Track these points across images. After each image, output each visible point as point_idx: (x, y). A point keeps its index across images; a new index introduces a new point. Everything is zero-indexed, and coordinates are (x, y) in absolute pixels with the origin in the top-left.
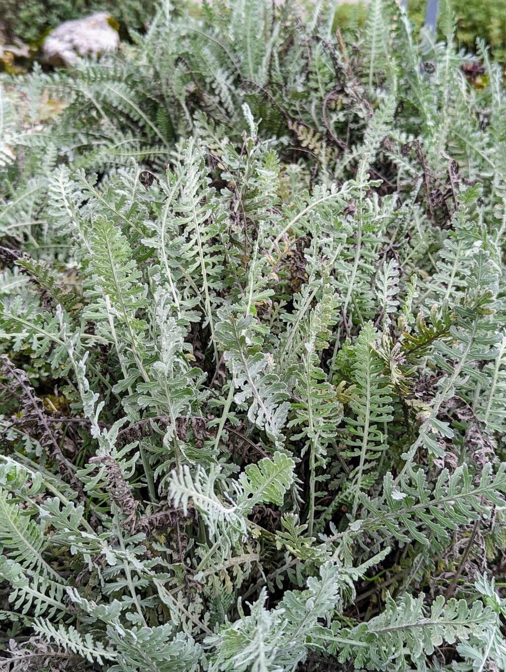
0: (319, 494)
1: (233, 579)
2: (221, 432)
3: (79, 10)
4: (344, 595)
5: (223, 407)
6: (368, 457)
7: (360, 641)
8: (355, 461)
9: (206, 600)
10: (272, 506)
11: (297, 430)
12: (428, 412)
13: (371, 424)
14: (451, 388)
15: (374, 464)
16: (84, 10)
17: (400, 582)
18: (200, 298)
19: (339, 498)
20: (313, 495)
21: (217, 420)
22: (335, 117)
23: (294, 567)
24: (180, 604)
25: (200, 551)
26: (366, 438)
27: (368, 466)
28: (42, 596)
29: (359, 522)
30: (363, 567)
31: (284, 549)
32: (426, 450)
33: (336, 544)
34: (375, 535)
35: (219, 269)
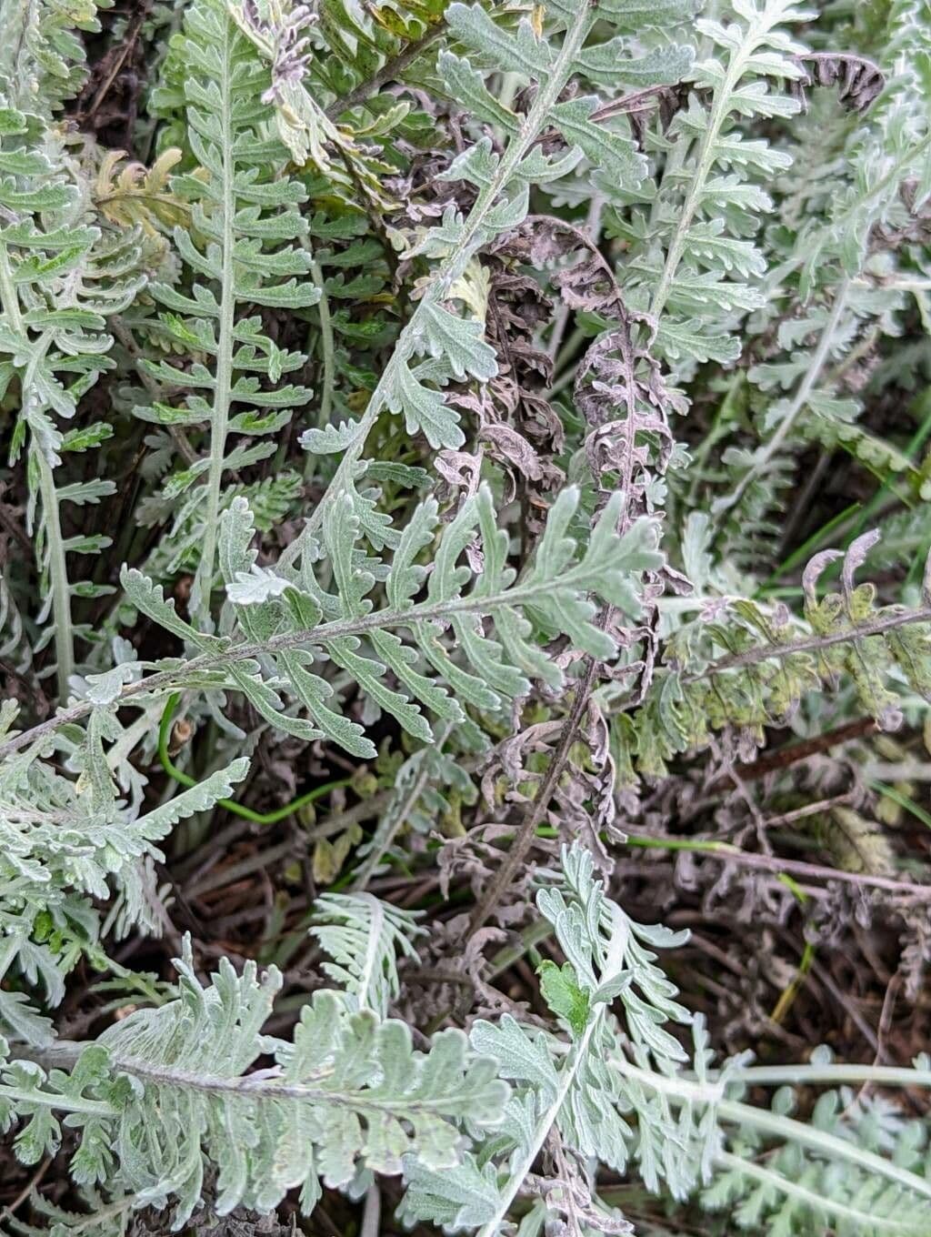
0: (80, 543)
6: (237, 425)
7: (86, 1094)
14: (510, 189)
15: (268, 449)
26: (226, 363)
27: (243, 457)
32: (400, 416)
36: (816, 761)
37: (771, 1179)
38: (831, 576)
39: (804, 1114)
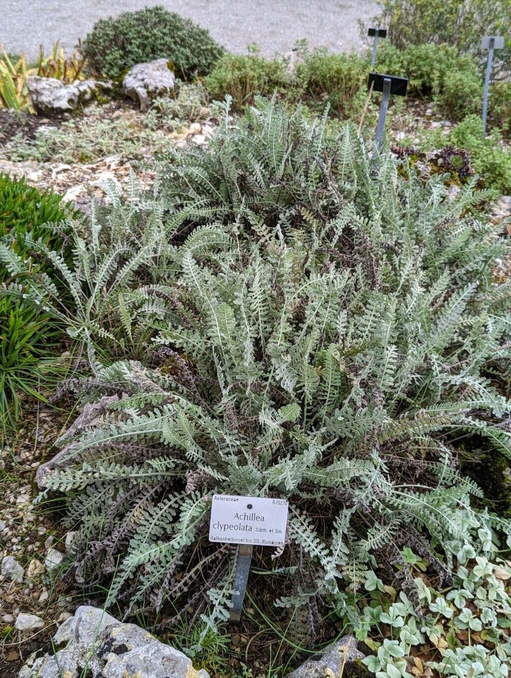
0: (308, 414)
1: (272, 449)
2: (268, 388)
3: (147, 56)
4: (318, 457)
5: (268, 377)
6: (330, 399)
7: (323, 475)
8: (325, 401)
9: (260, 457)
10: (291, 422)
11: (300, 388)
12: (356, 382)
13: (332, 386)
14: (365, 374)
15: (332, 402)
16: (151, 55)
17: (342, 452)
18: (257, 326)
19: (317, 415)
20: (306, 414)
21: (266, 383)
22: (321, 203)
23: (297, 445)
24: (251, 459)
25: (258, 438)
26: (329, 392)
27: (329, 403)
28: (196, 454)
29: (325, 428)
30: (326, 446)
31: (293, 437)
32: (354, 399)
33: (315, 436)
34: (332, 432)
35: (266, 312)
36: (403, 445)
37: (398, 500)
38: (403, 418)
39: (403, 491)
